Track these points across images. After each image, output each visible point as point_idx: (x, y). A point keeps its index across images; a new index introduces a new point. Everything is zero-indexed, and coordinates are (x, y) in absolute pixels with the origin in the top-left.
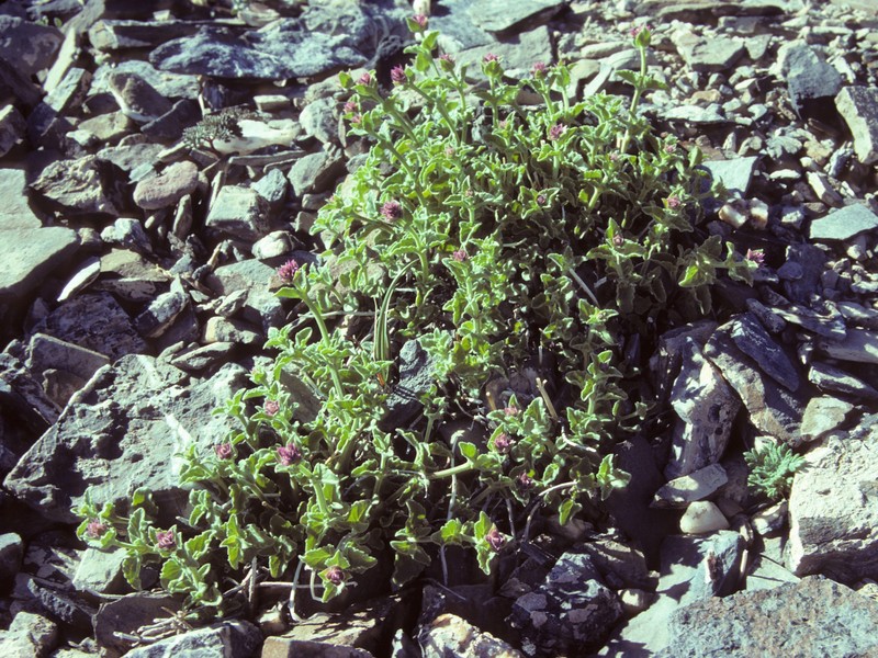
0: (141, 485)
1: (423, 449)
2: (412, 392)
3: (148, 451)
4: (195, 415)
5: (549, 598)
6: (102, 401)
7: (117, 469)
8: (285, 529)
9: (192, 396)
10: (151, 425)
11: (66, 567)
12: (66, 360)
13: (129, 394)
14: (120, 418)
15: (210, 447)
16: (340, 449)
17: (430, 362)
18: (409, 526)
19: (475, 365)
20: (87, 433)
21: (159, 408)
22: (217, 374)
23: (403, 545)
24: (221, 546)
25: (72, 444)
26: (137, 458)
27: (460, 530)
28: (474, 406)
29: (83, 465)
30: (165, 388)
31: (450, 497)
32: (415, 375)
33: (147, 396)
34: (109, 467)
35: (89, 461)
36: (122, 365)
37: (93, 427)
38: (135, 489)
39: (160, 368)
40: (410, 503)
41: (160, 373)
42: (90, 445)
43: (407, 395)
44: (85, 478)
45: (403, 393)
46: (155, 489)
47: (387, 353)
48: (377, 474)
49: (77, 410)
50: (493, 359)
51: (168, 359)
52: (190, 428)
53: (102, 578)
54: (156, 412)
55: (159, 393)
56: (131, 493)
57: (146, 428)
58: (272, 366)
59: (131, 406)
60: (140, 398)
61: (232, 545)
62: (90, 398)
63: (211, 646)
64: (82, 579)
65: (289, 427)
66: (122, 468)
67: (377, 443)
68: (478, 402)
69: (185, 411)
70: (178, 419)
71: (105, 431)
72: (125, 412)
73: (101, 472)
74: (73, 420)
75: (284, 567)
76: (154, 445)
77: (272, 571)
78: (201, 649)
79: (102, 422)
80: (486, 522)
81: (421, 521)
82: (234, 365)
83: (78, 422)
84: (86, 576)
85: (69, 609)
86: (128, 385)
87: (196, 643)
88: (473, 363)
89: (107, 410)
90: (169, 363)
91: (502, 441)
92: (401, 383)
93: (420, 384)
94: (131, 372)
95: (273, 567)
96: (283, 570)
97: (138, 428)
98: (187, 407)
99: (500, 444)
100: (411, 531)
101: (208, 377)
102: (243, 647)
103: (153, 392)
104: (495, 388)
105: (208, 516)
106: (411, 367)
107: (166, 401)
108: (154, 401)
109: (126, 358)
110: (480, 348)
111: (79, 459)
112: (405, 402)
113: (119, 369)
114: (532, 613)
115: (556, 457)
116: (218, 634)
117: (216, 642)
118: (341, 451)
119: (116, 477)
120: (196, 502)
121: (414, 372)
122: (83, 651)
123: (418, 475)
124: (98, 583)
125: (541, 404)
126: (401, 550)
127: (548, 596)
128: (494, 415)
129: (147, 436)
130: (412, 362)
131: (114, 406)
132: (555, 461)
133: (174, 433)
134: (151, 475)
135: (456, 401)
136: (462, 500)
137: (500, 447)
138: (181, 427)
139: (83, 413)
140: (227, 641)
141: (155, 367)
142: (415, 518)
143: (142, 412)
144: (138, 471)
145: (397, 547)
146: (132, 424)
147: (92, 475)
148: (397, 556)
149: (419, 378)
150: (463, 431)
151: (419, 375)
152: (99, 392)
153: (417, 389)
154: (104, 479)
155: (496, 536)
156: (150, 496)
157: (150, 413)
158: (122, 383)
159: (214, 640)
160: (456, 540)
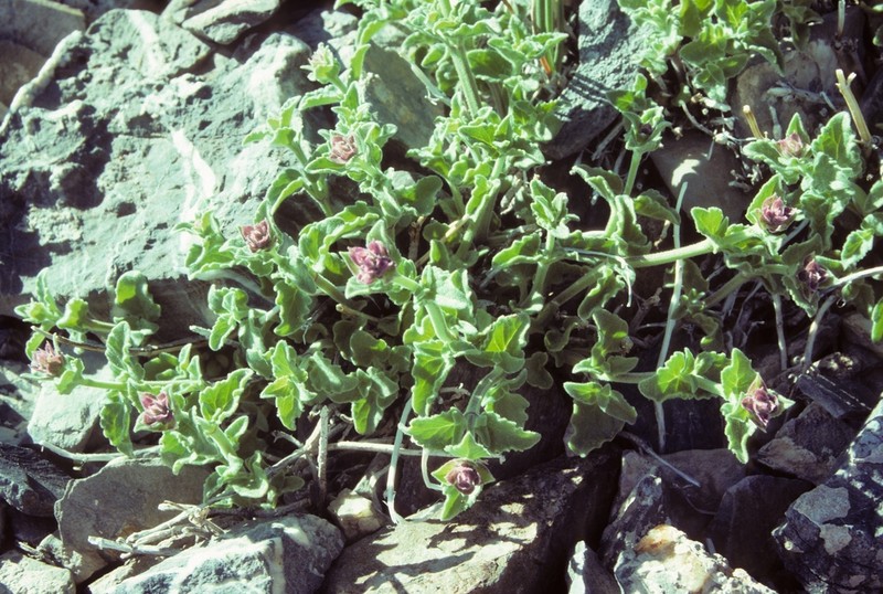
0: (130, 266)
1: (622, 206)
2: (602, 87)
3: (143, 197)
4: (220, 133)
5: (854, 496)
6: (68, 101)
7: (94, 227)
8: (377, 353)
9: (215, 98)
10: (149, 148)
11: (19, 398)
12: (10, 22)
13: (112, 88)
14: (96, 134)
15: (244, 199)
16: (473, 212)
17: (635, 30)
18: (597, 353)
19: (720, 42)
20: (41, 163)
21: (159, 118)
22: (256, 55)
23: (587, 388)
24: (262, 396)
25: (19, 182)
26: (126, 209)
27: (691, 367)
28: (714, 113)
29: (39, 220)
30: (171, 77)
31: (671, 291)
32: (607, 55)
33: (140, 94)
34: (81, 223)
35: (48, 212)
36: (103, 29)
37: (53, 150)
38: (120, 273)
39: (165, 36)
40: (600, 316)
41: (164, 45)
42: (49, 184)
43: (593, 92)
44: (43, 242)
45: (585, 88)
46: (153, 275)
47: (555, 10)
48: (539, 260)
49: (26, 120)
50: (756, 34)
51: (180, 17)
52: (213, 157)
53: (75, 422)
54: (156, 124)
55: (160, 88)
56: (114, 280)
57: (140, 152)
58: (353, 34)
59: (114, 112)
60: (128, 97)
61: (281, 393)
62: (48, 97)
63: (249, 578)
64: (42, 424)
65: (378, 177)
66: (103, 227)
67: (539, 208)
68: (724, 108)
69: (204, 125)
70: (192, 139)
71: (73, 158)
72: (104, 123)
73: (68, 233)
74: (19, 138)
75: (378, 418)
76: (153, 187)
77: (356, 421)
78: (231, 583)
79: (68, 141)
80: (742, 366)
81: (620, 343)
82: (285, 38)
83: (28, 141)
84: (49, 419)
85: (15, 489)
86: (108, 71)
87: (222, 573)
88: (715, 39)
89: (74, 120)
90: (180, 25)
91: (777, 211)
92: (582, 69)
93: (617, 71)
94: (118, 44)
95: (358, 416)
96: (376, 422)
97: (126, 153)
98: (206, 117)
99: (771, 215)
100: (601, 362)
101: (242, 59)
102: (307, 571)
103: (150, 86)
104: (755, 82)
105: (241, 332)
106: (601, 38)
107: (172, 105)
108: (151, 104)
109: (107, 17)
110: (730, 12)
111: (33, 208)
112: (589, 105)
113: (96, 37)
114: (823, 527)
115: (869, 218)
116: (261, 557)
117: (258, 571)
118: (474, 218)
119: (93, 243)
120: (219, 308)
121: (604, 50)
122: (43, 560)
123: (614, 262)
124: (69, 431)
125: (846, 125)
126: (582, 397)
127: (852, 490)
128: (758, 149)
129: (142, 168)
130: (601, 29)
131: (87, 110)
132: (866, 225)
133: (186, 164)
134: (147, 247)
135: (682, 104)
136: (692, 297)
137: (771, 223)
138: (197, 153)
139: (36, 124)
140: (278, 567)
141: (158, 32)
142: (608, 338)
143: (132, 123)
144: (126, 238)
145: (575, 392)
146: (118, 144)
147: (53, 237)
148: (575, 406)
149: (614, 60)
150: (695, 162)
151: (614, 54)
152: (62, 84)
153: (610, 83)
154: (74, 246)
155: (763, 398)
156: (145, 288)
157: (145, 125)
158: (100, 66)
159: (254, 567)
160: (684, 387)
